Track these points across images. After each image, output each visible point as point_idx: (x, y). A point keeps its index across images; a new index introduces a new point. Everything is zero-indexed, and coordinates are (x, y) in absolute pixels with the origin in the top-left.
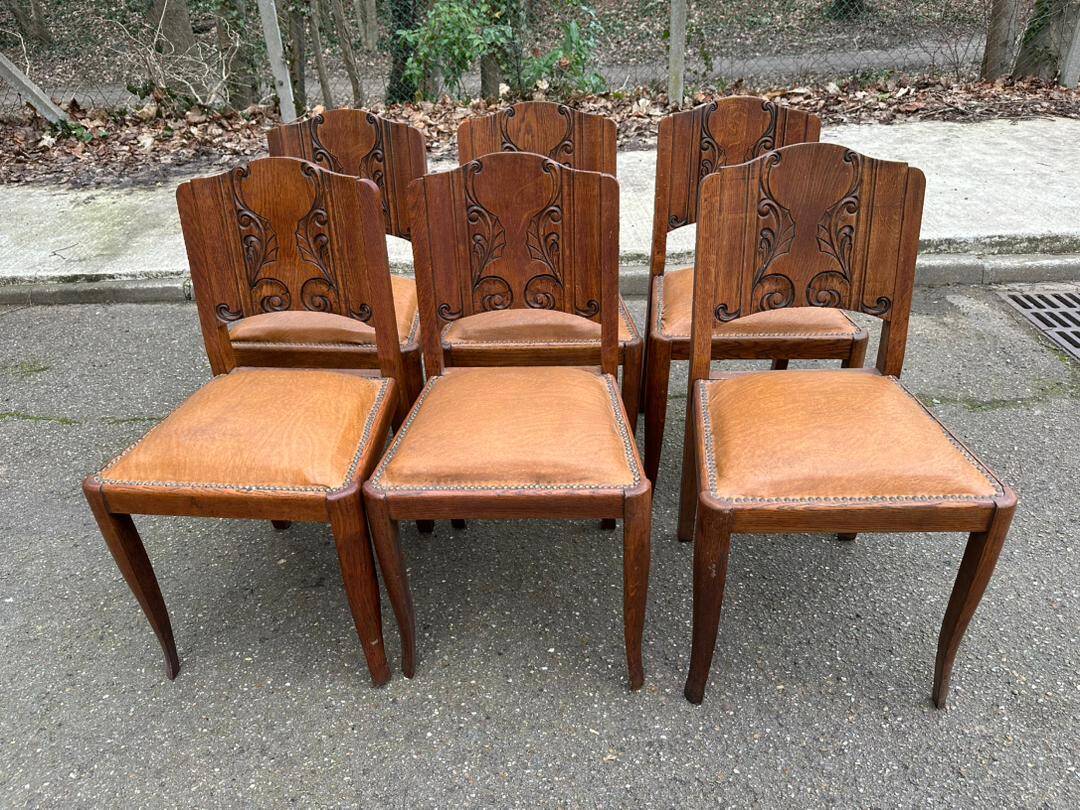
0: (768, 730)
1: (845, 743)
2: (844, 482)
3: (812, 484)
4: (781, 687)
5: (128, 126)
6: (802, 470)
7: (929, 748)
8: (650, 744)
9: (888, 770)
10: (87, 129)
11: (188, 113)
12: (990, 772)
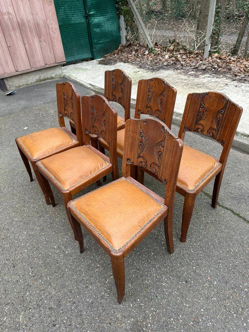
0: (83, 270)
1: (91, 287)
2: (91, 218)
3: (86, 214)
4: (98, 265)
5: (166, 52)
7: (103, 306)
8: (63, 251)
9: (88, 300)
10: (156, 51)
11: (181, 50)
12: (105, 324)
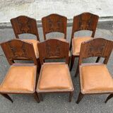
6: (94, 88)
